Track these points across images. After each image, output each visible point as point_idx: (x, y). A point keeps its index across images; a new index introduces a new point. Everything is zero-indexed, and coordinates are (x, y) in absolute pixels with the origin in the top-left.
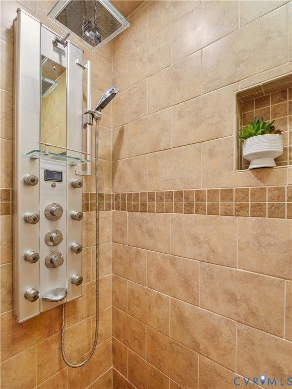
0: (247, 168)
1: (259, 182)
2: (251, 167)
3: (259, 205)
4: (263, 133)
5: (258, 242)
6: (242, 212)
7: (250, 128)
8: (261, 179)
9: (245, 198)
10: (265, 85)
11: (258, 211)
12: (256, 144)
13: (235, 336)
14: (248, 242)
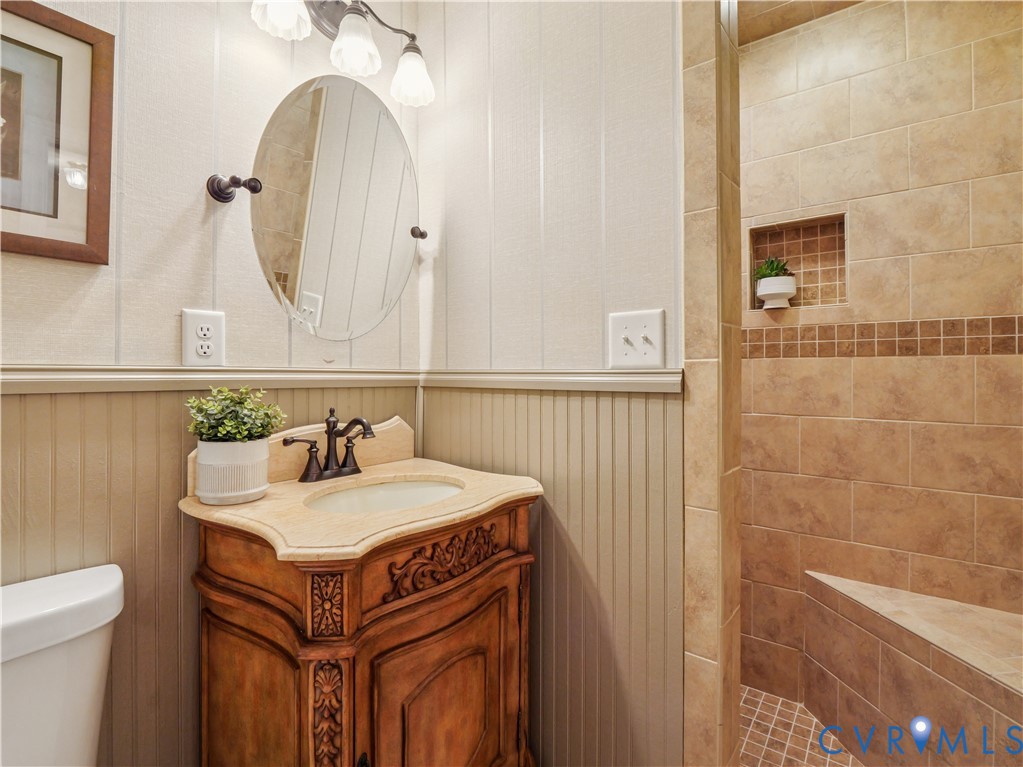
0: (761, 307)
1: (773, 322)
2: (765, 307)
3: (774, 345)
4: (777, 275)
5: (774, 382)
6: (756, 354)
7: (764, 269)
8: (775, 320)
9: (760, 339)
10: (778, 225)
11: (773, 352)
12: (769, 286)
13: (750, 486)
14: (763, 385)
